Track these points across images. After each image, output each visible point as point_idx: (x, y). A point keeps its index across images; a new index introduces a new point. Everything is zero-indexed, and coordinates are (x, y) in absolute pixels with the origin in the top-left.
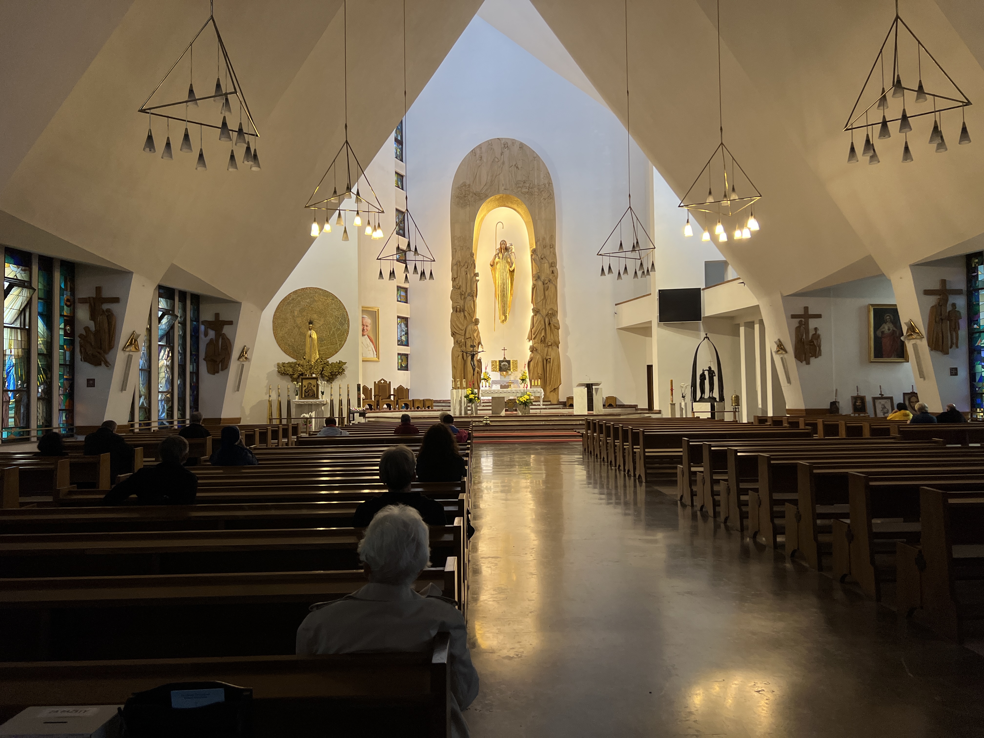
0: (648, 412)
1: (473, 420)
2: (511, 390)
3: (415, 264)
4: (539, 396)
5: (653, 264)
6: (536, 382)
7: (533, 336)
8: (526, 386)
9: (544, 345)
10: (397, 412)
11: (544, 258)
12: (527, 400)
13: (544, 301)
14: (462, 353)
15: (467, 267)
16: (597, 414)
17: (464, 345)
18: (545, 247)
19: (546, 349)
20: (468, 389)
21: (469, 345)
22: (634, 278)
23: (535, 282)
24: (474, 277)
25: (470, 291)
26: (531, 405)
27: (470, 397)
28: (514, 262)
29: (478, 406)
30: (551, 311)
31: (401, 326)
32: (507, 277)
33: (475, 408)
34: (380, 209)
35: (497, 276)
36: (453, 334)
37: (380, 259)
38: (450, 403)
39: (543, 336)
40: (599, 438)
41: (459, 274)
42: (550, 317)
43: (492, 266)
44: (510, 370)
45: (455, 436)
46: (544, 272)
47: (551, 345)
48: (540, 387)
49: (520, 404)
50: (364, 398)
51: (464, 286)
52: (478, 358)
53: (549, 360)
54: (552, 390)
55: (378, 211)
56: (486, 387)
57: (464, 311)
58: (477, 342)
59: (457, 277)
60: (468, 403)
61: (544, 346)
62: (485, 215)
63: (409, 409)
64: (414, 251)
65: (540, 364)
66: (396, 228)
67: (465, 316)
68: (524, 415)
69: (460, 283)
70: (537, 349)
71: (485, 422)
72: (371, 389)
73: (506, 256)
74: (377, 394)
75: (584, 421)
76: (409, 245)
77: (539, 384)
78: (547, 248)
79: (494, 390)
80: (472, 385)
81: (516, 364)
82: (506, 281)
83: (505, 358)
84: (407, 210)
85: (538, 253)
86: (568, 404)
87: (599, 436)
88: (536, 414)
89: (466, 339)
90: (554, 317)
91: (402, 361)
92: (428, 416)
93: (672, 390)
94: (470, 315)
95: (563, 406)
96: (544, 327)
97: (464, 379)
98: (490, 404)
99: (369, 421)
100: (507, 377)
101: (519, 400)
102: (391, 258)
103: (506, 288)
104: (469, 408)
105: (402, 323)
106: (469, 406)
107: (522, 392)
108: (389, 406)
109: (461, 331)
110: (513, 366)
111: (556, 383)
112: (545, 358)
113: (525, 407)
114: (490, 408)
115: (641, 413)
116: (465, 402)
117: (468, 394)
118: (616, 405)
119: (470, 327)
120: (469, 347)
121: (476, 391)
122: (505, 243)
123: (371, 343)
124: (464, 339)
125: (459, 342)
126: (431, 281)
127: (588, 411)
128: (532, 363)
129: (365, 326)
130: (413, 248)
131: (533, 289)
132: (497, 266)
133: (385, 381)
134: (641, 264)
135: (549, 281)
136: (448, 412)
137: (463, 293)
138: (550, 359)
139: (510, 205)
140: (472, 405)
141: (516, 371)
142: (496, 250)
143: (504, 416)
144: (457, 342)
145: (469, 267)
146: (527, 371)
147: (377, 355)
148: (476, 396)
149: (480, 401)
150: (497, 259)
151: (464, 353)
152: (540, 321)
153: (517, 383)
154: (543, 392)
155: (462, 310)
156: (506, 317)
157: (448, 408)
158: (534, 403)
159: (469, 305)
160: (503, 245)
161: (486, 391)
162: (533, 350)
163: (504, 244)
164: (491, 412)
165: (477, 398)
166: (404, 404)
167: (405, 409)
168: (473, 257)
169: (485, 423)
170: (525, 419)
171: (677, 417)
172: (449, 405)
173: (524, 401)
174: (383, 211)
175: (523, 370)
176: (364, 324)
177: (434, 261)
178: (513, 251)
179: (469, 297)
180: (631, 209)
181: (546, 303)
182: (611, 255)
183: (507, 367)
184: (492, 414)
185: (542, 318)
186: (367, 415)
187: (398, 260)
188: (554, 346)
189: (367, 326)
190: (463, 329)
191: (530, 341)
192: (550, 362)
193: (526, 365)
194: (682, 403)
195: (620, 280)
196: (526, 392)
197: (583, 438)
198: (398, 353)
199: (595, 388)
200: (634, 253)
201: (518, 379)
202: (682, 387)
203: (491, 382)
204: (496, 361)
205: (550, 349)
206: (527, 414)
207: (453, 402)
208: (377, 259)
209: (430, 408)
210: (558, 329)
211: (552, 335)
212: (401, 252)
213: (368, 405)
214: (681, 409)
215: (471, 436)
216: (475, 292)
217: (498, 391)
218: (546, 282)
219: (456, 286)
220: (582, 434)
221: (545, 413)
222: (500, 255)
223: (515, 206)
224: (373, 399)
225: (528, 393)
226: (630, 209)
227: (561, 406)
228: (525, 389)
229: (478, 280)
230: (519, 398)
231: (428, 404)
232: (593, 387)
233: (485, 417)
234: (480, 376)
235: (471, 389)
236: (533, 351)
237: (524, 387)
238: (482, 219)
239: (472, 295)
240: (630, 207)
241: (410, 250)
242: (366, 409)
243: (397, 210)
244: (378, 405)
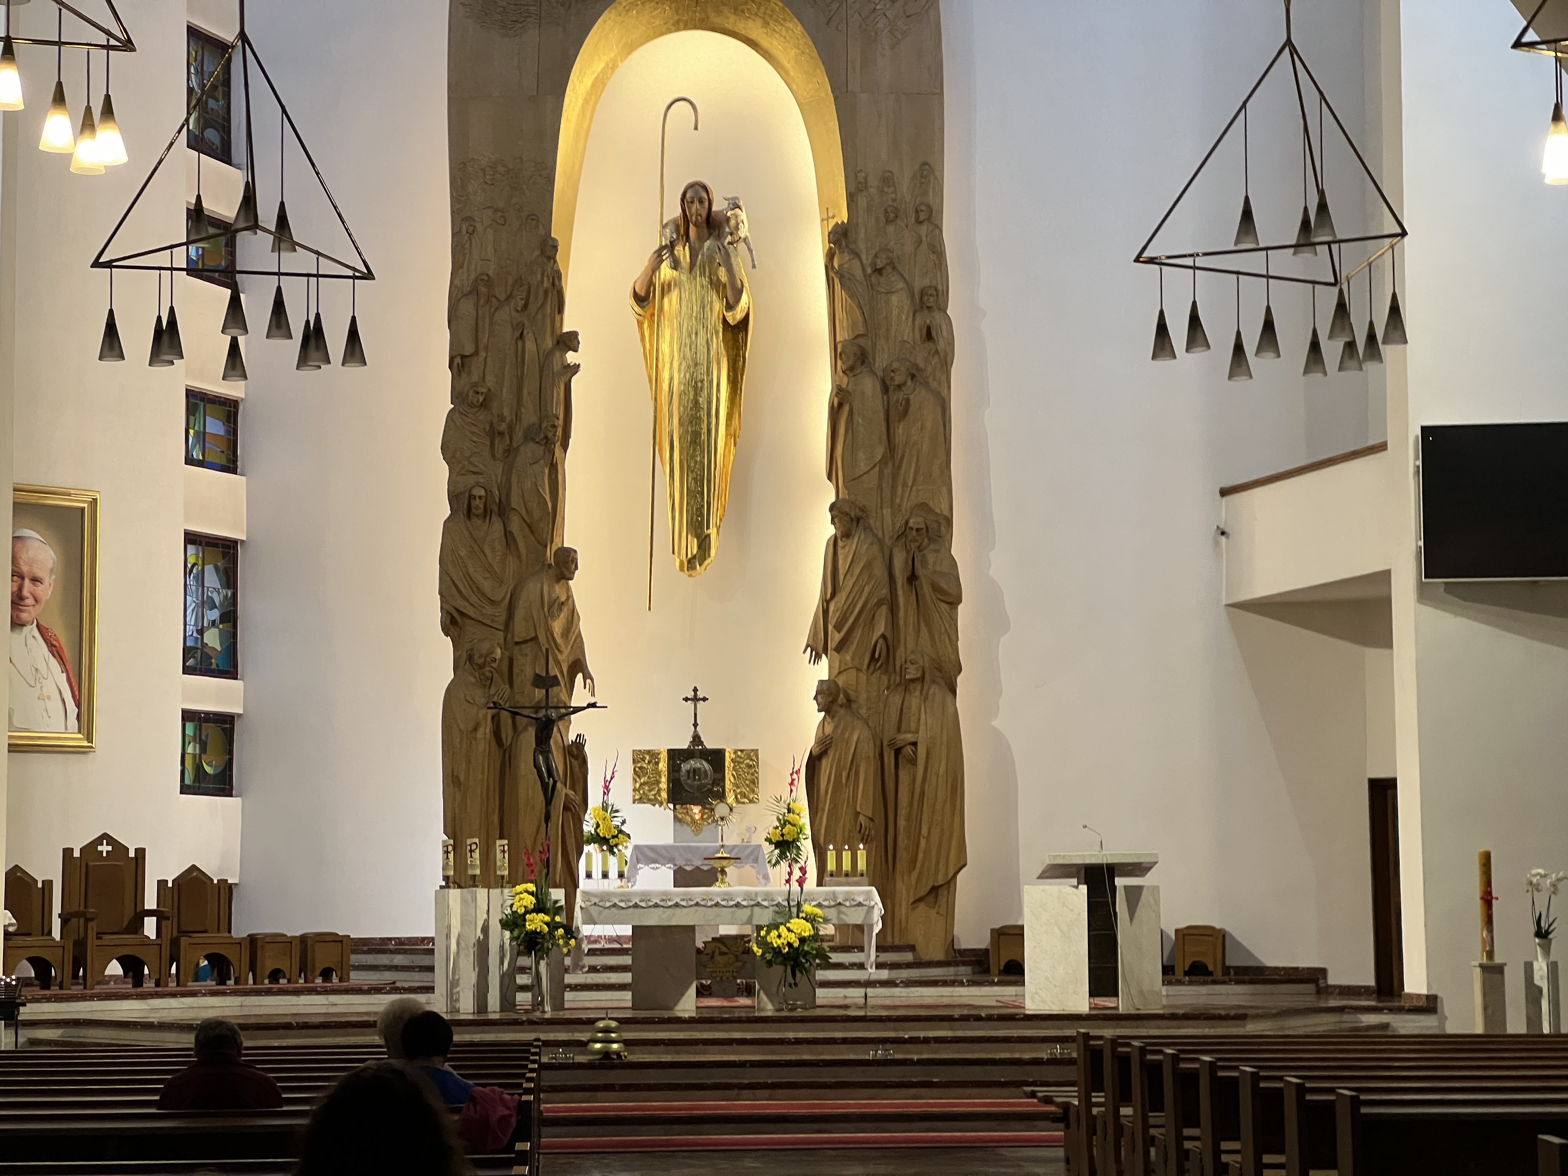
0: (1373, 1003)
1: (543, 1037)
2: (726, 893)
3: (279, 289)
4: (859, 922)
5: (1395, 310)
6: (846, 856)
7: (835, 637)
8: (797, 874)
9: (885, 678)
10: (173, 995)
11: (889, 269)
12: (802, 940)
13: (888, 471)
14: (490, 713)
15: (526, 306)
16: (1133, 1012)
17: (502, 677)
18: (892, 216)
19: (896, 699)
20: (519, 888)
21: (529, 673)
22: (1307, 371)
23: (846, 379)
24: (558, 354)
25: (534, 419)
26: (820, 967)
27: (529, 927)
28: (746, 284)
29: (566, 970)
30: (921, 519)
31: (200, 579)
32: (713, 353)
33: (551, 979)
34: (116, 31)
35: (665, 347)
36: (453, 621)
37: (109, 265)
38: (431, 952)
39: (883, 636)
40: (1146, 1127)
41: (484, 339)
42: (914, 545)
43: (642, 299)
44: (722, 796)
45: (457, 1118)
46: (888, 330)
47: (922, 679)
48: (865, 879)
49: (769, 963)
50: (11, 929)
51: (507, 395)
52: (572, 737)
53: (909, 749)
54: (923, 893)
55: (102, 39)
56: (605, 875)
57: (503, 510)
58: (565, 658)
59: (476, 353)
60: (519, 954)
61: (885, 682)
62: (612, 67)
63: (231, 982)
64: (273, 229)
65: (866, 773)
66: (187, 120)
67: (508, 535)
68: (785, 1014)
69: (490, 381)
70: (853, 695)
71: (598, 1046)
72: (48, 884)
73: (711, 259)
74: (75, 908)
75: (1074, 1045)
76: (249, 200)
77: (862, 865)
78: (901, 223)
79: (645, 896)
80: (538, 867)
81: (749, 766)
82: (709, 372)
83: (697, 739)
84: (242, 36)
85: (862, 246)
86: (996, 963)
87: (1145, 1118)
88: (846, 1007)
89: (512, 644)
90: (932, 547)
91: (203, 750)
92: (322, 1019)
93: (1487, 899)
94: (532, 532)
95: (974, 973)
96: (885, 591)
97: (501, 837)
98: (627, 960)
99: (33, 1042)
100: (707, 830)
101: (763, 943)
102: (162, 259)
103: (709, 403)
104: (522, 979)
105: (209, 570)
106: (523, 970)
107: (778, 905)
108: (132, 966)
109: (489, 610)
110: (737, 777)
111: (942, 862)
112: (891, 744)
113: (794, 975)
114: (627, 978)
115: (1341, 1010)
116: (502, 947)
117: (521, 911)
118: (1226, 970)
119: (532, 590)
120: (528, 687)
121: (558, 895)
122: (704, 195)
123: (54, 663)
124: (505, 646)
125: (481, 661)
126: (354, 370)
127: (1091, 995)
128: (826, 765)
129: (27, 582)
130: (267, 216)
131: (835, 413)
132: (666, 300)
133: (119, 848)
134: (1342, 309)
135: (913, 377)
136: (421, 998)
137: (503, 427)
138: (915, 744)
139: (731, 21)
140: (537, 964)
141: (751, 801)
142: (664, 227)
143: (691, 1021)
144: (470, 658)
145: (533, 308)
146: (802, 804)
147: (84, 718)
148: (558, 919)
149: (579, 946)
150: (666, 272)
151: (504, 714)
152: (868, 566)
153: (756, 860)
154: (880, 905)
155: (495, 508)
156: (704, 544)
157: (417, 979)
158: (835, 958)
159: (528, 485)
160: (696, 205)
161: (605, 896)
162: (834, 701)
163: (701, 201)
164: (627, 995)
165: (561, 931)
166: (207, 957)
167: (211, 984)
168: (552, 258)
169: (598, 1052)
170: (791, 1035)
171: (1510, 1030)
172: (424, 960)
173: (790, 945)
174: (129, 40)
175: (786, 796)
176: (25, 569)
177: (369, 275)
178: (743, 232)
179: (531, 445)
180: (1294, 51)
181: (895, 477)
182: (1200, 262)
183: (709, 780)
184: (633, 1008)
185: (875, 548)
186: (26, 1012)
187: (192, 270)
188: (933, 682)
189: (35, 580)
190: (497, 598)
191: (818, 657)
192: (913, 762)
193: (798, 772)
194: (1536, 966)
195: (1241, 382)
196: (799, 905)
197: (1068, 1127)
198: (184, 712)
199: (1125, 887)
200: (1306, 255)
201: (759, 839)
202: (1537, 888)
203: (628, 853)
204: (654, 755)
205: (914, 700)
206: (804, 1008)
207: (448, 948)
208: (96, 264)
209: (335, 979)
210: (954, 600)
211: (923, 628)
212: (211, 231)
213: (31, 960)
214: (1533, 994)
215: (534, 1114)
216: (561, 422)
217: (666, 896)
218: (898, 379)
219: (471, 393)
220: (1066, 1106)
221: (888, 1002)
222: (683, 252)
223: (755, 30)
224: (56, 934)
225: (807, 908)
226: (1287, 50)
227: (964, 971)
228: (795, 887)
229: (576, 368)
230: (763, 933)
231: (322, 958)
232: (1119, 882)
233: (601, 1024)
234: (579, 821)
235: (531, 887)
236: (835, 707)
237: (788, 881)
238: (600, 84)
239: (546, 438)
240: (1289, 42)
241: (254, 226)
242: (18, 979)
243: (193, 32)
244: (79, 961)
